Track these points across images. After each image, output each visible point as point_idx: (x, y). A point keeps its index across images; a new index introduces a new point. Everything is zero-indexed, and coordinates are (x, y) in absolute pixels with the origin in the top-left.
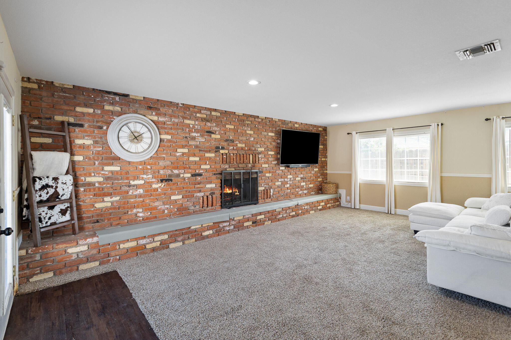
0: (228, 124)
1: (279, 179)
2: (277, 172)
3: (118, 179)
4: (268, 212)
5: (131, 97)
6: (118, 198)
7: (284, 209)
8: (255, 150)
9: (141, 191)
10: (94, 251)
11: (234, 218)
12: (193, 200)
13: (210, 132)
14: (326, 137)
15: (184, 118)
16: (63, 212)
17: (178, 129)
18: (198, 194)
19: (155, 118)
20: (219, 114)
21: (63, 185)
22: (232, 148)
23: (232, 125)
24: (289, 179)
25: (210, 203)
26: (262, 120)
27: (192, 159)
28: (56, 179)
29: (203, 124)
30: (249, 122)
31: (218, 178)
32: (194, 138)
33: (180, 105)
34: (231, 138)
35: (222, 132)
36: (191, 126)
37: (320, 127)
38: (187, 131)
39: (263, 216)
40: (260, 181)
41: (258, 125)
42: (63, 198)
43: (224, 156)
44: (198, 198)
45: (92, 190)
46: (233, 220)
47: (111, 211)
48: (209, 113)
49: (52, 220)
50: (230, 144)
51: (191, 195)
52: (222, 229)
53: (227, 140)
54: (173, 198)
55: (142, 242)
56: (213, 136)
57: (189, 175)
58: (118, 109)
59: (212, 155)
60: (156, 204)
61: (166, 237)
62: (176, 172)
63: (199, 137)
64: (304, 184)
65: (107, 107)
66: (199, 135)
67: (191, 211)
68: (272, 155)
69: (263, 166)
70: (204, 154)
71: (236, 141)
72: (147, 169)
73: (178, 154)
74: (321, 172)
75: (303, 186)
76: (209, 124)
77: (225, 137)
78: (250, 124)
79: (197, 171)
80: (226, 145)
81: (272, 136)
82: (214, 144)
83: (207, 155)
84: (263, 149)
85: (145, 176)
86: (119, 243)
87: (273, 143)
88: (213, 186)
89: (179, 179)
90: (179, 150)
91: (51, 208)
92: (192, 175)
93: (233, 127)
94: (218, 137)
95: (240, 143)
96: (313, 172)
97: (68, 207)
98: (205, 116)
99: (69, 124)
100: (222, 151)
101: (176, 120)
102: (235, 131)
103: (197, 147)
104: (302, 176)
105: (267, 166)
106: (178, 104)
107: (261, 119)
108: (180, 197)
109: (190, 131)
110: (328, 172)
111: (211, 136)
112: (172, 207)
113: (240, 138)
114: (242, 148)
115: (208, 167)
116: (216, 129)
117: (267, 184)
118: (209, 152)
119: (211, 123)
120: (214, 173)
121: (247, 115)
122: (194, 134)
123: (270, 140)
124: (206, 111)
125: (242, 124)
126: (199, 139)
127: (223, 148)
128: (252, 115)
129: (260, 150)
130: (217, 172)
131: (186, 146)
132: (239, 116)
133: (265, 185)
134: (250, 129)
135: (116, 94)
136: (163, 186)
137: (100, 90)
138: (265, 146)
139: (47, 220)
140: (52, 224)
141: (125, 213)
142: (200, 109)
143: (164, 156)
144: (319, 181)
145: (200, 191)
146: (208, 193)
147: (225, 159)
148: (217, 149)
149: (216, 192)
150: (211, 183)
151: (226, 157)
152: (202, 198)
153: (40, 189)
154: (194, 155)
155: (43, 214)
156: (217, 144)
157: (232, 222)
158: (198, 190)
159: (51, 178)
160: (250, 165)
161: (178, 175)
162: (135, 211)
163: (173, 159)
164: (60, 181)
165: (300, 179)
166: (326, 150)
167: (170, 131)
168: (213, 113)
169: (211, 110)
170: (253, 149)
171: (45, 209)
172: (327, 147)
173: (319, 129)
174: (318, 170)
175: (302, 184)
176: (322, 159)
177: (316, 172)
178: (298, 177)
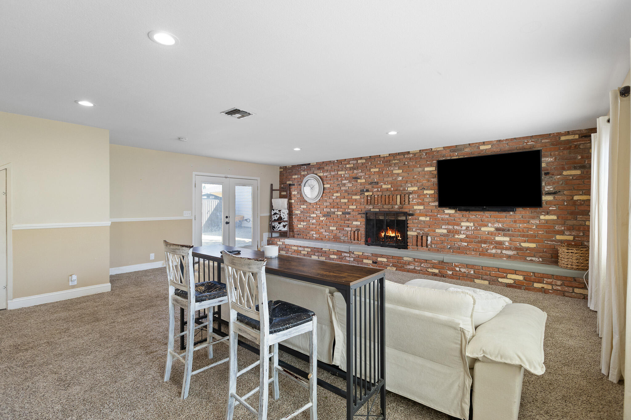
0: (373, 168)
1: (443, 225)
2: (438, 216)
3: (305, 213)
4: (393, 257)
5: (311, 164)
6: (306, 224)
7: (416, 260)
8: (404, 190)
9: (314, 221)
10: (284, 246)
11: (354, 252)
12: (343, 232)
13: (356, 178)
14: (590, 151)
15: (338, 170)
16: (284, 226)
17: (334, 179)
18: (347, 229)
19: (321, 174)
20: (364, 161)
21: (283, 214)
22: (377, 189)
23: (377, 168)
24: (464, 228)
25: (356, 237)
26: (415, 154)
27: (343, 201)
28: (280, 211)
29: (351, 172)
30: (396, 161)
31: (363, 217)
32: (344, 185)
33: (336, 162)
34: (375, 180)
35: (367, 176)
36: (342, 175)
37: (568, 133)
38: (340, 180)
39: (385, 260)
40: (410, 223)
41: (408, 162)
42: (285, 220)
43: (368, 198)
44: (347, 231)
45: (297, 218)
46: (353, 253)
47: (303, 230)
48: (355, 162)
49: (280, 229)
50: (375, 186)
51: (342, 228)
52: (343, 258)
53: (371, 183)
54: (331, 228)
55: (300, 249)
56: (359, 181)
57: (341, 213)
58: (306, 173)
59: (358, 197)
60: (322, 230)
61: (309, 250)
62: (332, 210)
63: (348, 183)
64: (507, 239)
65: (303, 173)
66: (348, 181)
67: (341, 240)
68: (430, 195)
69: (415, 207)
70: (351, 197)
71: (381, 183)
72: (318, 207)
73: (334, 198)
74: (570, 222)
75: (501, 243)
76: (355, 171)
77: (370, 180)
78: (397, 163)
79: (346, 210)
80: (370, 188)
81: (431, 171)
82: (360, 187)
83: (354, 197)
84: (416, 189)
85: (317, 212)
86: (292, 246)
87: (432, 179)
88: (359, 223)
89: (334, 216)
90: (334, 195)
91: (280, 223)
92: (343, 213)
93: (377, 170)
94: (364, 181)
95: (385, 184)
96: (535, 223)
97: (287, 224)
98: (352, 165)
99: (290, 185)
100: (366, 194)
101: (333, 173)
102: (380, 173)
103: (346, 191)
104: (498, 225)
105: (421, 207)
106: (334, 161)
107: (412, 154)
108: (335, 228)
109: (342, 180)
111: (357, 181)
112: (330, 234)
113: (386, 179)
114: (387, 189)
115: (354, 207)
116: (361, 174)
117: (420, 230)
118: (356, 194)
119: (357, 170)
120: (359, 212)
121: (394, 154)
122: (344, 182)
123: (427, 177)
124: (353, 161)
125: (387, 165)
126: (348, 185)
127: (367, 191)
128: (400, 153)
129: (411, 189)
130: (362, 212)
131: (339, 191)
132: (384, 157)
133: (418, 230)
134: (397, 168)
135: (305, 165)
136: (325, 219)
137: (300, 165)
138: (418, 184)
139: (277, 228)
140: (279, 230)
141: (308, 233)
142: (348, 161)
143: (326, 199)
144: (561, 241)
145: (348, 227)
146: (354, 229)
147: (369, 201)
148: (362, 192)
149: (360, 229)
150: (357, 221)
151: (370, 198)
152: (349, 232)
153: (273, 215)
154: (344, 198)
155: (276, 225)
156: (362, 187)
157: (351, 255)
158: (346, 225)
159: (278, 210)
160: (396, 207)
161: (334, 213)
162: (312, 232)
163: (331, 201)
164: (282, 212)
165: (492, 229)
167: (330, 182)
168: (359, 161)
169: (356, 159)
170: (401, 189)
171: (277, 223)
173: (563, 138)
174: (555, 217)
175: (498, 239)
176: (576, 198)
177: (547, 221)
178: (486, 226)
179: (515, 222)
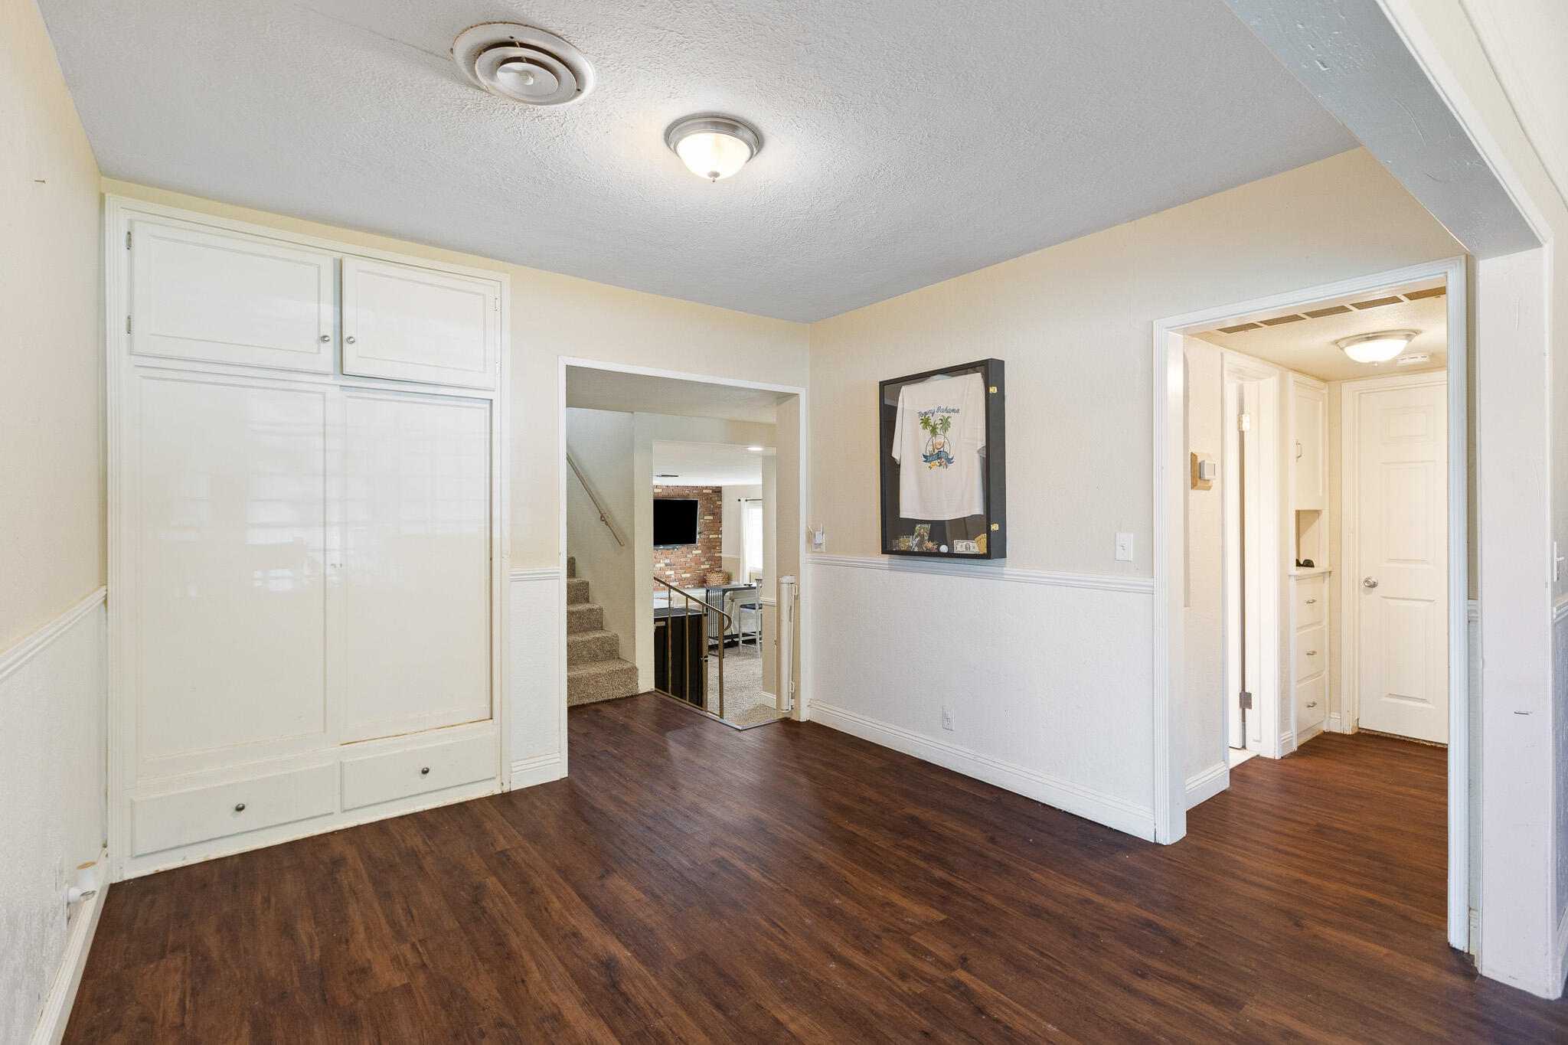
14: (718, 503)
37: (707, 488)
64: (673, 572)
74: (708, 555)
96: (689, 556)
104: (667, 561)
110: (722, 555)
144: (704, 570)
165: (663, 565)
166: (721, 522)
172: (721, 518)
173: (704, 491)
174: (700, 552)
175: (667, 573)
176: (711, 536)
177: (696, 555)
178: (660, 562)
179: (678, 557)
